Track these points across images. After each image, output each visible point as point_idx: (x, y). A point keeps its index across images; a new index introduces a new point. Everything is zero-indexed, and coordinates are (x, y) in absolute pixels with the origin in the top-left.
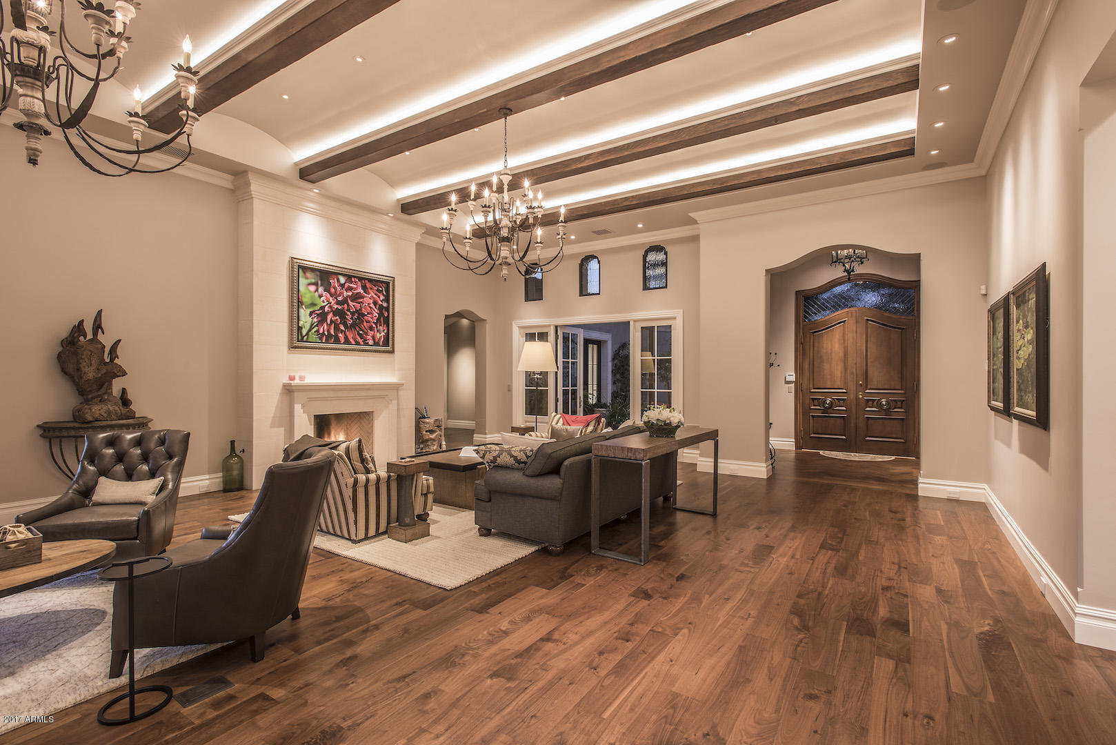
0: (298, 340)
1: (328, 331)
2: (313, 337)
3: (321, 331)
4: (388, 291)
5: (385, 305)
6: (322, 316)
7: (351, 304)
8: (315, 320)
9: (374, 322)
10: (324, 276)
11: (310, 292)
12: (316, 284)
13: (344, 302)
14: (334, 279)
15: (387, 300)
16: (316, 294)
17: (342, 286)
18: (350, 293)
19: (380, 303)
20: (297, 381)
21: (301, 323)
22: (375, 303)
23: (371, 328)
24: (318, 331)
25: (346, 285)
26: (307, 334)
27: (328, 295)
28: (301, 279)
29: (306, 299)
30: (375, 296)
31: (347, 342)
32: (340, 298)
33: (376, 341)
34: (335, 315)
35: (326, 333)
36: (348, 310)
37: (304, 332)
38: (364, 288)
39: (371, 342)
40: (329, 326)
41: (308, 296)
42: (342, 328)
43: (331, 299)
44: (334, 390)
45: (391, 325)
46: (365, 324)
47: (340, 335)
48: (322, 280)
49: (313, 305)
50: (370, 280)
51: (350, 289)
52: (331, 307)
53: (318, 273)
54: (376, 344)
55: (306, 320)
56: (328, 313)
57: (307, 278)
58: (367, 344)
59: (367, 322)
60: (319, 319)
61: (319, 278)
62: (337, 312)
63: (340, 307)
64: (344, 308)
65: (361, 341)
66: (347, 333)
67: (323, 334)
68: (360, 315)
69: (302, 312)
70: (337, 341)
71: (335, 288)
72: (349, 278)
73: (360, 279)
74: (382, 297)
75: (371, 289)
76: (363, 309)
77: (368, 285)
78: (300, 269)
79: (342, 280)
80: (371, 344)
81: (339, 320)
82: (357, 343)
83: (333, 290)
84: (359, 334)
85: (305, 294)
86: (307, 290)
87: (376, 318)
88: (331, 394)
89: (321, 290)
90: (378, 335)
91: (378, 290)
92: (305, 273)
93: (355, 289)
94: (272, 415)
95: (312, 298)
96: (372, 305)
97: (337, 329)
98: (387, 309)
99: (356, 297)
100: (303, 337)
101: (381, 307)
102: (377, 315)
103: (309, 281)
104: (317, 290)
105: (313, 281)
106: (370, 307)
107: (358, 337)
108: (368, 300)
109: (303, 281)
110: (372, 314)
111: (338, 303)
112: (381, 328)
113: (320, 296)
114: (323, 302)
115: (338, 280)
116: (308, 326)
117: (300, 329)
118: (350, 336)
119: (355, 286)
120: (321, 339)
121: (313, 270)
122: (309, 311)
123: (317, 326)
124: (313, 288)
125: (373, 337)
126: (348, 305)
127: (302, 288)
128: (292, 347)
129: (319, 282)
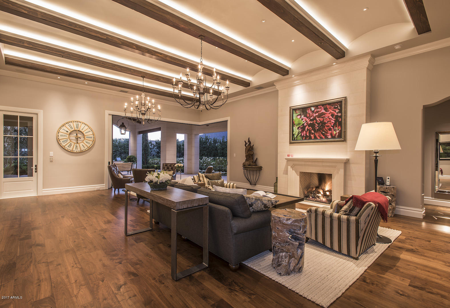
0: (293, 140)
1: (306, 134)
2: (299, 138)
3: (303, 135)
4: (341, 106)
5: (339, 114)
6: (303, 128)
7: (317, 119)
8: (300, 130)
9: (332, 126)
10: (304, 110)
11: (298, 119)
12: (300, 115)
13: (315, 119)
14: (309, 110)
15: (341, 111)
16: (301, 119)
17: (313, 112)
18: (317, 114)
19: (336, 114)
20: (290, 157)
21: (294, 133)
22: (332, 115)
23: (330, 129)
24: (301, 135)
25: (315, 111)
26: (297, 137)
27: (306, 118)
28: (294, 115)
29: (296, 122)
30: (332, 111)
31: (315, 138)
32: (312, 118)
33: (334, 136)
34: (309, 126)
35: (305, 135)
36: (316, 123)
37: (295, 136)
38: (326, 109)
39: (330, 137)
40: (306, 132)
41: (297, 120)
42: (313, 132)
43: (307, 120)
44: (305, 161)
45: (343, 125)
46: (326, 128)
47: (312, 135)
48: (303, 112)
49: (299, 124)
50: (329, 104)
51: (317, 112)
52: (307, 123)
53: (301, 110)
54: (333, 137)
55: (296, 131)
56: (306, 126)
57: (296, 113)
58: (328, 138)
59: (327, 127)
60: (302, 130)
61: (302, 112)
62: (310, 125)
63: (311, 122)
64: (314, 122)
65: (323, 137)
66: (316, 134)
67: (304, 136)
68: (323, 124)
69: (294, 128)
70: (310, 138)
71: (309, 114)
72: (316, 106)
73: (323, 105)
74: (337, 111)
75: (330, 108)
76: (325, 120)
77: (328, 107)
78: (294, 110)
79: (313, 109)
80: (329, 138)
81: (311, 128)
82: (321, 138)
83: (308, 115)
84: (322, 133)
85: (296, 120)
86: (297, 118)
87: (333, 123)
88: (303, 163)
89: (302, 116)
90: (335, 133)
91: (335, 108)
92: (296, 111)
93: (320, 111)
94: (284, 169)
95: (299, 121)
96: (330, 117)
97: (310, 133)
98: (341, 117)
99: (321, 115)
100: (295, 138)
101: (337, 117)
102: (334, 122)
103: (297, 114)
104: (301, 117)
105: (299, 114)
106: (329, 118)
107: (322, 135)
108: (328, 115)
109: (295, 115)
110: (331, 121)
111: (311, 120)
112: (337, 128)
113: (302, 120)
114: (304, 121)
115: (311, 110)
116: (297, 134)
117: (293, 135)
118: (317, 135)
119: (320, 110)
120: (302, 138)
121: (299, 109)
122: (297, 127)
123: (301, 133)
124: (299, 117)
125: (331, 134)
126: (316, 120)
127: (294, 118)
128: (290, 143)
129: (302, 113)
